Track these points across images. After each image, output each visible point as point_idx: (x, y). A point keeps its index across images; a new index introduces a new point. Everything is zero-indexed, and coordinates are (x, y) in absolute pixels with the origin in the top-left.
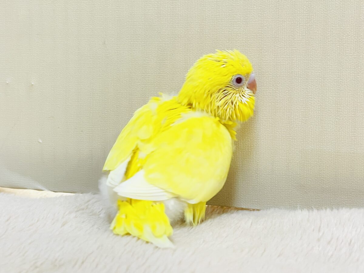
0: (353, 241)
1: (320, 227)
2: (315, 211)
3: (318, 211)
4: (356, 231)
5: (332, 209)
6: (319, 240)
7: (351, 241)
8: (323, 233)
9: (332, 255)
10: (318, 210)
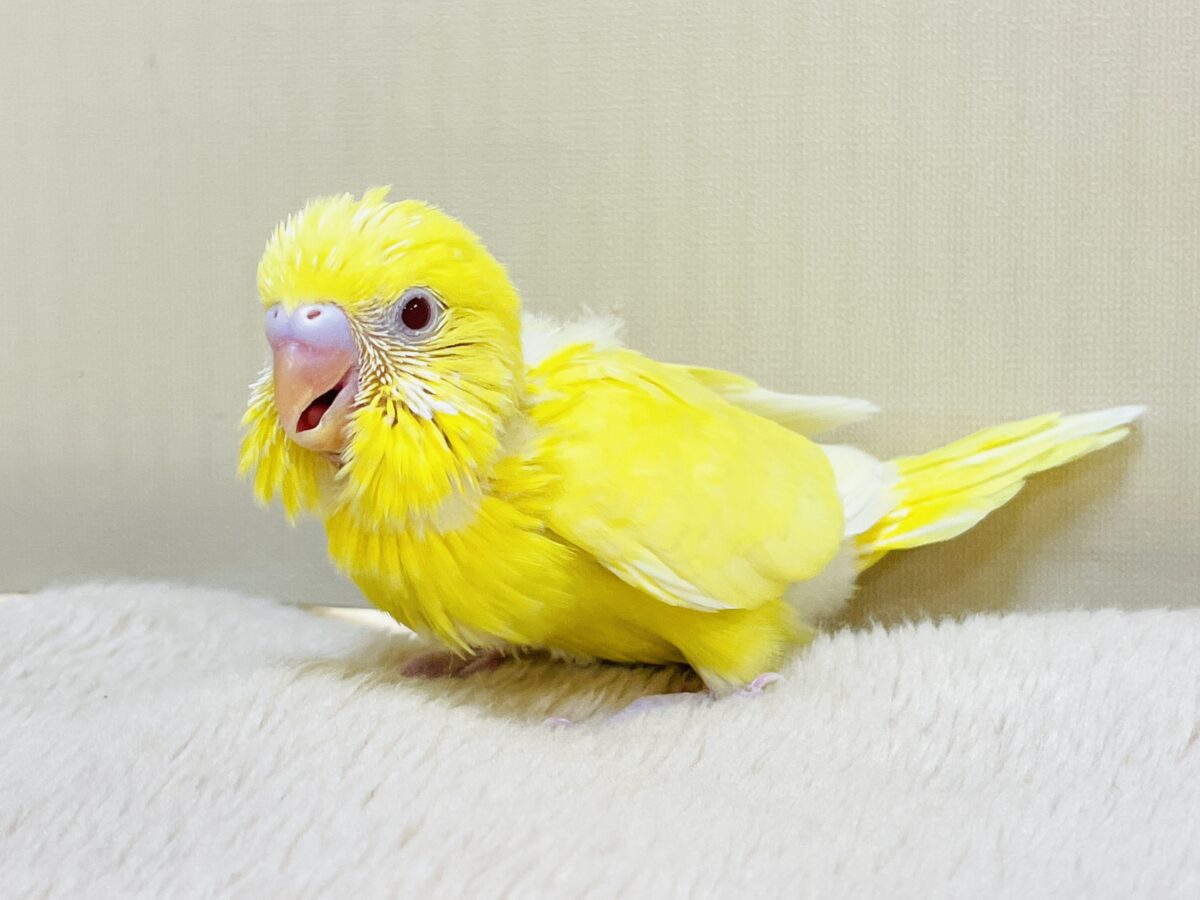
0: (1009, 721)
1: (897, 680)
2: (879, 631)
3: (888, 633)
4: (1021, 686)
5: (937, 623)
6: (892, 722)
7: (1003, 721)
8: (908, 700)
9: (937, 769)
10: (886, 627)
